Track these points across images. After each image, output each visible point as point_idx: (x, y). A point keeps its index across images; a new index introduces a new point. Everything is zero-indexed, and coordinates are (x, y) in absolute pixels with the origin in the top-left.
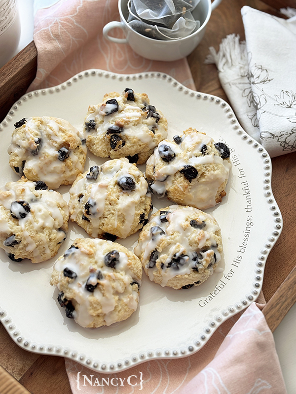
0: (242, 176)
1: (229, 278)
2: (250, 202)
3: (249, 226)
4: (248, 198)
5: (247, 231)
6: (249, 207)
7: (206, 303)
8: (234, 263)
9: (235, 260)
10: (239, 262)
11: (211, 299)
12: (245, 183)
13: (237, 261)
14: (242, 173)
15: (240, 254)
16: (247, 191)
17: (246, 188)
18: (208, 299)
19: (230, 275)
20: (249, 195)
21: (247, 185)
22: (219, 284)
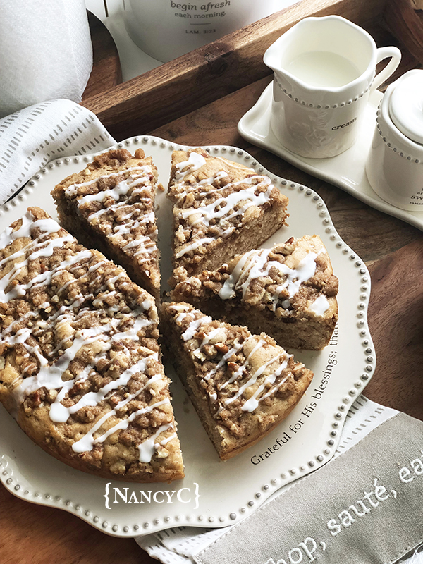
1: (295, 430)
5: (327, 371)
7: (261, 460)
8: (305, 411)
9: (307, 408)
10: (311, 410)
11: (268, 455)
13: (309, 409)
15: (315, 400)
19: (298, 427)
22: (282, 437)
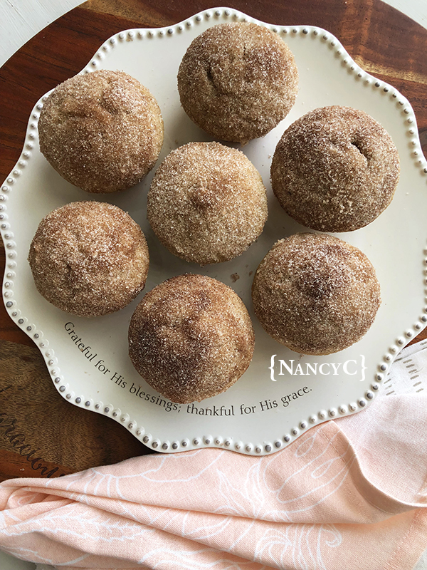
0: (243, 410)
2: (201, 413)
3: (166, 405)
4: (209, 412)
5: (159, 401)
6: (195, 410)
7: (70, 331)
11: (74, 338)
12: (232, 412)
13: (120, 380)
14: (248, 410)
16: (219, 412)
17: (223, 412)
18: (75, 335)
19: (102, 368)
20: (213, 414)
21: (227, 413)
